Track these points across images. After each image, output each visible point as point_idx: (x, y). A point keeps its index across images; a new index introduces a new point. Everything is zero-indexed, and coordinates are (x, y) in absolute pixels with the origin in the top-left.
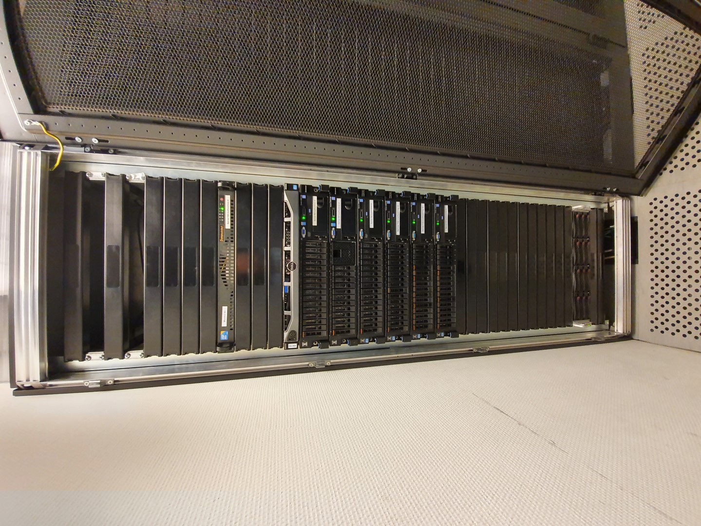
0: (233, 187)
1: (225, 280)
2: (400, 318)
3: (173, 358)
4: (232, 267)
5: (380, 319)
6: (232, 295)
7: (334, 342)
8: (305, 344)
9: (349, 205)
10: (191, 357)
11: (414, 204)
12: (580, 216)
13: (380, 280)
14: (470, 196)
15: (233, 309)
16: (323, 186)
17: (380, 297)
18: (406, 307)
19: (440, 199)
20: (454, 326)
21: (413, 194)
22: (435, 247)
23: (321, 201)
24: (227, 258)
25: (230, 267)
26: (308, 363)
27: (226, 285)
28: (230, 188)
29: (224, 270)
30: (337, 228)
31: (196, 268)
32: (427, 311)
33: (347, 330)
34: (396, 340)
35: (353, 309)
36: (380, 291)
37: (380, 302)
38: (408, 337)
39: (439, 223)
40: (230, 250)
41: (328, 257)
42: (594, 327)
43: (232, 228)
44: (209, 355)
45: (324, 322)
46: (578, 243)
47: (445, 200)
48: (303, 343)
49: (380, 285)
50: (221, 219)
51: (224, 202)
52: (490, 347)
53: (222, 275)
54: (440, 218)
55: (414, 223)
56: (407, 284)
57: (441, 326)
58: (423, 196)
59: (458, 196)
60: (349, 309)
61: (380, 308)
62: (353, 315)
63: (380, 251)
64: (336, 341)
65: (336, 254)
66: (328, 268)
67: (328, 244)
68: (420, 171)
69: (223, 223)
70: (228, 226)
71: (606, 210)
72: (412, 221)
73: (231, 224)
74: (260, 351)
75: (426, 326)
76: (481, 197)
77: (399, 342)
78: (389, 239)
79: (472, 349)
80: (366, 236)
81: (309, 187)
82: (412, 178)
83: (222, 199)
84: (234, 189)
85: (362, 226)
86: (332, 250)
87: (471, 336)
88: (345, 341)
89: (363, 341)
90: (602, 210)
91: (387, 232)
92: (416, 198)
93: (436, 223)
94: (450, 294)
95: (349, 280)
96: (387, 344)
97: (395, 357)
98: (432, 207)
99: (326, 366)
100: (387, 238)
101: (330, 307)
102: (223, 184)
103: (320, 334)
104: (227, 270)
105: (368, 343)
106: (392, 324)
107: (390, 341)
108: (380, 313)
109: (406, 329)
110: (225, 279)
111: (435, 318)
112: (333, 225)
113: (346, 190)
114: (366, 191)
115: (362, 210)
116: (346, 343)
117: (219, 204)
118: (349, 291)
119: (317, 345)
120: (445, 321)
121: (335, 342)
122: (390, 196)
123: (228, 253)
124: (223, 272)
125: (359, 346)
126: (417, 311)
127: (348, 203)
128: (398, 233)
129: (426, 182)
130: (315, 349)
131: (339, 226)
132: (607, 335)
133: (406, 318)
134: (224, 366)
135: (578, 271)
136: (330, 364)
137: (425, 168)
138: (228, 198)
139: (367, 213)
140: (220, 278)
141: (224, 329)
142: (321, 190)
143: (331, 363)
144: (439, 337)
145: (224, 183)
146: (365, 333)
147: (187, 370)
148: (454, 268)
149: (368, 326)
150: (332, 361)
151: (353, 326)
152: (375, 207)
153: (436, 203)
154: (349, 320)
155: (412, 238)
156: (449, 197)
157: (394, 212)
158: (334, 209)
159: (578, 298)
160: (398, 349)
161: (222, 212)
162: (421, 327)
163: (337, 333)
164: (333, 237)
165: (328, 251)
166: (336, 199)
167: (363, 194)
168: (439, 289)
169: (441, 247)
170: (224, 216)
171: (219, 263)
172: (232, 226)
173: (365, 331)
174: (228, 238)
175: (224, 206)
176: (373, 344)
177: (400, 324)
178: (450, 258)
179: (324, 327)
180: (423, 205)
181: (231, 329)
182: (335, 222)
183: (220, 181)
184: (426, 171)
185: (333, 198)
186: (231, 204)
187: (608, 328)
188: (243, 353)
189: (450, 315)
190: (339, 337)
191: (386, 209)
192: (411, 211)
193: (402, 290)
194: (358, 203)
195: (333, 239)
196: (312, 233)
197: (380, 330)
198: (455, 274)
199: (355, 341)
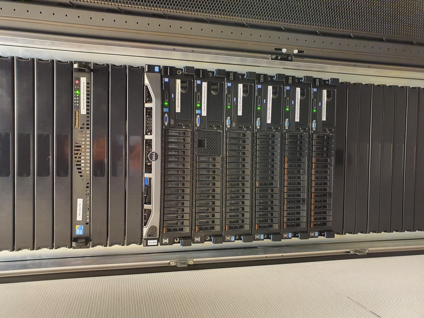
0: (89, 68)
1: (80, 171)
2: (269, 215)
3: (26, 253)
4: (87, 156)
5: (247, 215)
6: (87, 187)
7: (197, 239)
8: (166, 241)
9: (215, 90)
10: (45, 252)
11: (288, 88)
13: (248, 172)
14: (352, 80)
15: (88, 202)
16: (188, 68)
17: (248, 191)
18: (276, 202)
19: (317, 83)
20: (329, 224)
21: (287, 77)
22: (310, 137)
23: (185, 85)
24: (83, 146)
25: (85, 156)
26: (169, 261)
27: (81, 176)
28: (87, 70)
29: (79, 159)
30: (203, 115)
31: (50, 157)
32: (299, 207)
33: (211, 226)
34: (264, 238)
35: (218, 203)
36: (248, 184)
37: (248, 197)
38: (278, 235)
39: (316, 110)
40: (86, 137)
41: (193, 147)
43: (88, 113)
44: (64, 251)
45: (187, 216)
47: (323, 84)
48: (164, 240)
49: (248, 178)
50: (76, 103)
51: (79, 85)
52: (369, 249)
53: (77, 165)
54: (317, 104)
55: (287, 109)
56: (277, 178)
57: (315, 225)
58: (299, 79)
59: (339, 79)
60: (214, 203)
61: (247, 203)
62: (217, 209)
63: (249, 141)
64: (199, 238)
65: (201, 144)
66: (193, 159)
67: (193, 133)
68: (296, 52)
69: (79, 108)
70: (83, 111)
72: (286, 108)
73: (87, 110)
74: (117, 248)
75: (298, 225)
76: (364, 80)
77: (268, 241)
78: (258, 128)
79: (348, 250)
80: (234, 125)
81: (172, 68)
82: (287, 60)
83: (77, 82)
84: (91, 70)
85: (229, 113)
86: (196, 140)
87: (348, 236)
88: (209, 238)
89: (228, 238)
91: (256, 120)
92: (290, 81)
93: (313, 109)
94: (325, 190)
95: (214, 172)
96: (254, 243)
97: (264, 257)
98: (309, 92)
99: (189, 265)
100: (256, 127)
101: (194, 200)
102: (79, 66)
103: (182, 230)
104: (83, 160)
105: (234, 241)
106: (260, 221)
107: (258, 240)
108: (247, 209)
109: (276, 227)
110: (80, 169)
111: (309, 216)
112: (198, 112)
113: (213, 73)
114: (235, 74)
115: (229, 96)
116: (210, 240)
117: (75, 87)
118: (214, 184)
119: (179, 242)
120: (319, 219)
121: (198, 239)
122: (262, 80)
123: (83, 141)
124: (77, 161)
125: (225, 244)
126: (288, 208)
127: (215, 87)
128: (269, 121)
129: (302, 64)
130: (177, 246)
131: (204, 113)
133: (276, 214)
134: (80, 262)
136: (192, 263)
137: (302, 49)
138: (83, 80)
139: (235, 99)
140: (75, 168)
141: (79, 223)
142: (185, 72)
143: (194, 262)
144: (312, 237)
145: (80, 63)
146: (231, 230)
147: (40, 266)
148: (331, 160)
149: (234, 222)
150: (195, 260)
151: (217, 222)
152: (244, 91)
153: (313, 87)
154: (213, 216)
155: (285, 127)
156: (328, 81)
157: (266, 97)
158: (199, 94)
160: (267, 249)
161: (78, 95)
162: (293, 226)
163: (201, 229)
164: (198, 125)
165: (193, 140)
166: (201, 83)
167: (232, 77)
168: (313, 184)
169: (318, 137)
170: (79, 100)
171: (74, 152)
172: (88, 111)
173: (230, 228)
174: (83, 124)
175: (79, 90)
176: (239, 243)
177: (269, 221)
178: (328, 149)
179: (187, 223)
180: (298, 90)
181: (87, 224)
182: (200, 108)
183: (75, 62)
184: (302, 52)
185: (199, 82)
186: (88, 87)
188: (99, 249)
189: (325, 213)
190: (202, 233)
191: (256, 94)
192: (285, 96)
193: (272, 184)
194: (226, 87)
195: (197, 127)
196: (175, 120)
197: (247, 227)
198: (332, 168)
199: (220, 239)
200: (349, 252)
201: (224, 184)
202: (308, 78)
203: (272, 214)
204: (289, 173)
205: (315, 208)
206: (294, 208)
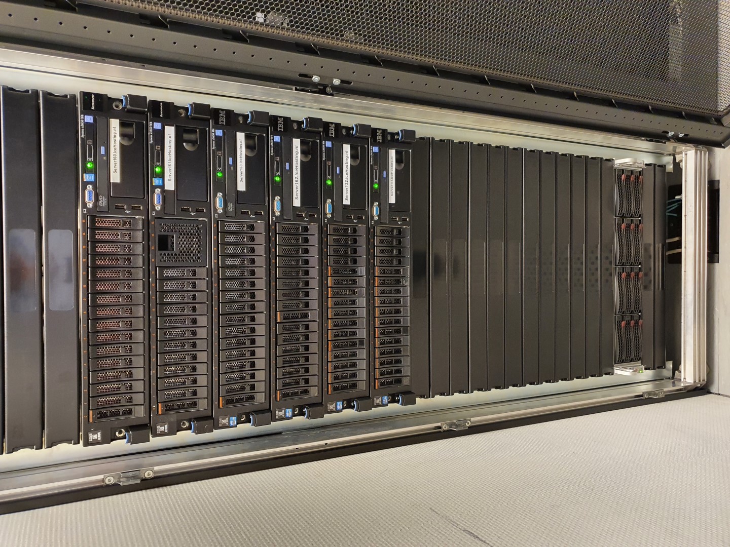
2: (302, 372)
5: (261, 376)
7: (162, 429)
8: (95, 437)
9: (193, 143)
11: (329, 144)
12: (628, 178)
13: (261, 295)
14: (438, 133)
16: (133, 99)
17: (261, 330)
18: (314, 348)
19: (379, 138)
20: (406, 381)
21: (327, 125)
22: (370, 232)
26: (101, 477)
30: (167, 188)
32: (355, 354)
33: (189, 402)
34: (294, 415)
35: (202, 357)
36: (261, 318)
37: (261, 341)
38: (317, 407)
39: (379, 184)
41: (147, 250)
42: (648, 374)
45: (139, 386)
46: (623, 226)
47: (388, 139)
48: (90, 435)
49: (261, 307)
52: (472, 419)
54: (381, 174)
55: (329, 182)
56: (314, 304)
57: (382, 384)
58: (349, 129)
59: (414, 132)
61: (261, 353)
62: (202, 369)
64: (166, 426)
65: (164, 243)
66: (148, 274)
67: (147, 223)
68: (336, 82)
71: (670, 168)
72: (326, 179)
75: (354, 386)
76: (458, 136)
77: (300, 421)
78: (278, 214)
79: (439, 424)
80: (231, 207)
81: (100, 97)
82: (323, 92)
85: (220, 186)
86: (155, 236)
87: (439, 400)
88: (187, 424)
89: (224, 421)
90: (663, 167)
91: (273, 200)
92: (332, 133)
93: (373, 183)
94: (398, 321)
95: (194, 297)
96: (275, 426)
97: (293, 451)
98: (365, 151)
99: (144, 480)
100: (274, 213)
101: (153, 354)
103: (130, 412)
105: (236, 426)
106: (284, 385)
107: (281, 419)
108: (261, 364)
109: (314, 392)
111: (370, 369)
112: (156, 182)
113: (186, 109)
114: (229, 113)
115: (219, 153)
116: (189, 428)
118: (194, 321)
119: (124, 437)
120: (389, 373)
121: (165, 428)
122: (280, 127)
125: (217, 434)
126: (335, 357)
127: (192, 137)
128: (297, 203)
130: (120, 445)
131: (170, 185)
132: (669, 388)
133: (314, 370)
135: (624, 275)
136: (152, 475)
137: (348, 78)
139: (231, 159)
142: (129, 107)
143: (154, 472)
144: (379, 406)
146: (230, 406)
148: (405, 271)
149: (235, 390)
150: (156, 468)
151: (202, 392)
154: (194, 381)
155: (325, 214)
156: (398, 134)
158: (158, 147)
159: (623, 323)
160: (298, 433)
162: (344, 388)
163: (168, 409)
164: (158, 208)
165: (147, 237)
166: (163, 128)
167: (223, 120)
168: (377, 312)
169: (382, 231)
173: (228, 402)
176: (247, 428)
177: (302, 383)
178: (400, 252)
179: (139, 398)
182: (162, 175)
184: (349, 83)
185: (158, 126)
187: (671, 374)
189: (398, 361)
190: (173, 416)
191: (271, 153)
192: (324, 159)
193: (306, 316)
194: (213, 137)
195: (157, 212)
196: (109, 198)
197: (260, 398)
198: (408, 284)
199: (207, 424)
200: (440, 428)
201: (215, 320)
202: (363, 128)
203: (307, 370)
204: (335, 295)
205: (382, 354)
206: (346, 356)
